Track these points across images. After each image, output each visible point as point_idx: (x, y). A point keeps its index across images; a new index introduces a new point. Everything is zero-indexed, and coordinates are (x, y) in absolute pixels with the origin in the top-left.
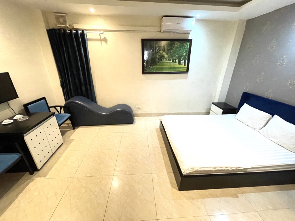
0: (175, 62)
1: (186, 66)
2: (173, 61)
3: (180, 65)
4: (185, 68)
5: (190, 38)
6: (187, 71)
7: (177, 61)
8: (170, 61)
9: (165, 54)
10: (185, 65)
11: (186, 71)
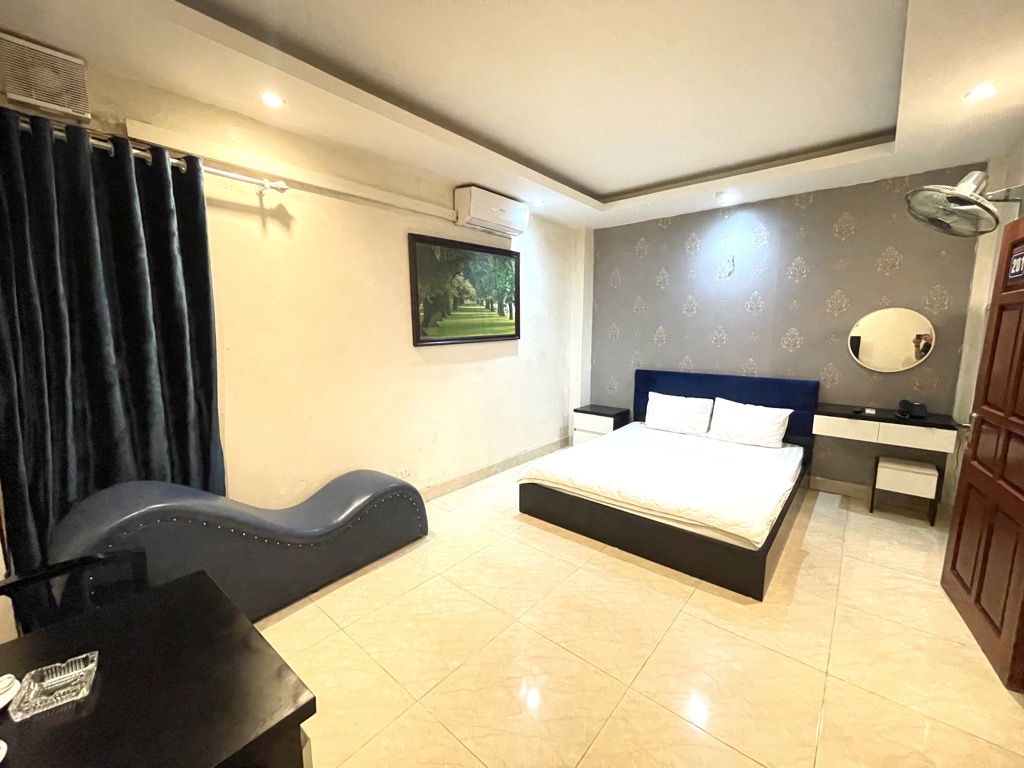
0: (493, 310)
1: (513, 321)
2: (487, 307)
3: (502, 318)
4: (511, 324)
5: (513, 248)
6: (517, 335)
7: (496, 306)
8: (482, 304)
9: (470, 286)
10: (511, 318)
11: (513, 332)
